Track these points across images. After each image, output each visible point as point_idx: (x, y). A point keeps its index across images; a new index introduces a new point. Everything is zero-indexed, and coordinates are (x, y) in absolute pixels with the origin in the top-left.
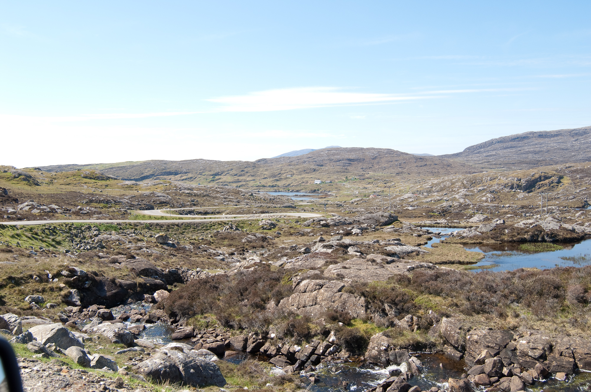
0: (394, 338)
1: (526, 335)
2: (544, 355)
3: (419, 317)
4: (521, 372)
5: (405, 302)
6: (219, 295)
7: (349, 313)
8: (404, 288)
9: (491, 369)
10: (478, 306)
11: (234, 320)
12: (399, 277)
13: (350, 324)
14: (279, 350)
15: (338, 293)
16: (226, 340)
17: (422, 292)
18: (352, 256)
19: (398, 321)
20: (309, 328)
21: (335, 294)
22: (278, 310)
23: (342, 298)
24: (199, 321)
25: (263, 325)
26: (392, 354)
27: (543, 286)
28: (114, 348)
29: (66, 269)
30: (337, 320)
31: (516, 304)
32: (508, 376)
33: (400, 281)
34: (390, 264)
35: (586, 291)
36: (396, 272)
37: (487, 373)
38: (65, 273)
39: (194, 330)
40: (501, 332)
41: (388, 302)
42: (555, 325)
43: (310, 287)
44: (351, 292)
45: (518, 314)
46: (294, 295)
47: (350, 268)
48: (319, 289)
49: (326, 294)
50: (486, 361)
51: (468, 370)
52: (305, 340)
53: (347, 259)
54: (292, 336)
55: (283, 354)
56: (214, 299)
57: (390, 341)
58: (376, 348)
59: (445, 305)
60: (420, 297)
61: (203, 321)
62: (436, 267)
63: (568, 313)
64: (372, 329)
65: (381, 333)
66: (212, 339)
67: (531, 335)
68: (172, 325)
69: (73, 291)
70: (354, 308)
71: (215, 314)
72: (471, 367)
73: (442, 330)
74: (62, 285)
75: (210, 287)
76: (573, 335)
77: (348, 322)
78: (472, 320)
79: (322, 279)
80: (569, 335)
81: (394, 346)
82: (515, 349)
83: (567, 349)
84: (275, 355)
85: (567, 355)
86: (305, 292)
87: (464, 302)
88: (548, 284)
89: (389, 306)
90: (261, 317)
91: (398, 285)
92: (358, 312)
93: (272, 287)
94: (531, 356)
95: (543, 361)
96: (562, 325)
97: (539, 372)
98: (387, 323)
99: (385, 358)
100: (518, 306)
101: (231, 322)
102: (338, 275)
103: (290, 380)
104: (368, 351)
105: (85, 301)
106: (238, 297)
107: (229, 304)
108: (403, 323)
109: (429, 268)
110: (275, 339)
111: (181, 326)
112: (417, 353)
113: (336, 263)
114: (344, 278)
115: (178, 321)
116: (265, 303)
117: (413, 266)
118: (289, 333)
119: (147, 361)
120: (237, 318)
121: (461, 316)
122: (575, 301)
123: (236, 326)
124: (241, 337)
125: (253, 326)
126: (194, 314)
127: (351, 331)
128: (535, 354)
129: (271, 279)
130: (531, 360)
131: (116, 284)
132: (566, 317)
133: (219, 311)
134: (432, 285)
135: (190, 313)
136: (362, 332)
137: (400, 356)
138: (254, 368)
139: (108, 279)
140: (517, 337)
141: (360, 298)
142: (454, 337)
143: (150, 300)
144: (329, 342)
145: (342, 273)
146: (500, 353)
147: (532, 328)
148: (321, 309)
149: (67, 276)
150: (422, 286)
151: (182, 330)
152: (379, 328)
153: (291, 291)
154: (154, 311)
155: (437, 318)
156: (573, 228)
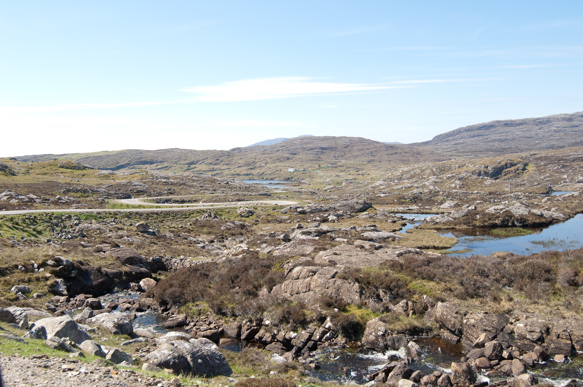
0: (391, 323)
1: (522, 318)
2: (542, 338)
3: (414, 302)
4: (521, 355)
5: (400, 287)
6: (210, 283)
7: (344, 299)
8: (397, 274)
9: (491, 352)
10: (472, 291)
11: (227, 308)
12: (391, 262)
13: (345, 310)
14: (274, 337)
15: (331, 280)
16: (219, 328)
17: (415, 277)
18: (340, 243)
19: (393, 306)
20: (304, 314)
21: (329, 281)
22: (272, 297)
23: (336, 284)
24: (191, 309)
25: (256, 312)
26: (390, 339)
27: (534, 270)
28: (118, 339)
29: (52, 259)
30: (333, 307)
31: (508, 288)
32: (508, 359)
33: (392, 266)
34: (378, 250)
35: (576, 274)
36: (386, 257)
37: (487, 356)
38: (50, 262)
39: (186, 318)
40: (496, 316)
41: (382, 288)
42: (549, 309)
43: (303, 273)
44: (344, 278)
45: (512, 298)
46: (286, 282)
47: (340, 254)
48: (312, 276)
49: (319, 280)
50: (486, 344)
51: (467, 354)
52: (300, 326)
53: (335, 246)
54: (288, 323)
55: (278, 341)
56: (205, 286)
57: (387, 326)
58: (373, 333)
59: (439, 290)
60: (414, 283)
61: (195, 309)
62: (423, 252)
63: (560, 296)
64: (367, 314)
65: (377, 318)
66: (205, 327)
67: (526, 319)
68: (163, 313)
69: (60, 281)
70: (348, 294)
71: (207, 302)
72: (469, 351)
73: (438, 314)
74: (48, 275)
75: (201, 275)
76: (568, 318)
77: (343, 308)
78: (467, 304)
79: (314, 266)
80: (564, 318)
81: (392, 331)
82: (513, 332)
83: (564, 331)
84: (271, 342)
85: (564, 337)
86: (298, 278)
87: (457, 286)
88: (539, 267)
89: (383, 291)
90: (255, 304)
91: (391, 271)
92: (352, 298)
93: (264, 274)
94: (529, 339)
95: (541, 344)
96: (556, 308)
97: (538, 354)
98: (382, 309)
99: (383, 343)
100: (510, 290)
101: (224, 309)
102: (330, 261)
103: (294, 368)
104: (365, 336)
105: (71, 291)
106: (229, 284)
107: (220, 291)
108: (398, 308)
109: (417, 253)
110: (270, 326)
111: (173, 314)
112: (414, 338)
113: (325, 249)
114: (336, 264)
115: (169, 309)
116: (257, 290)
117: (402, 251)
118: (284, 320)
119: (156, 352)
120: (230, 306)
121: (455, 301)
122: (566, 285)
123: (229, 313)
124: (235, 324)
125: (247, 313)
126: (186, 302)
127: (347, 317)
128: (533, 337)
129: (262, 266)
130: (529, 343)
131: (102, 273)
132: (559, 300)
133: (211, 298)
134: (425, 270)
135: (181, 301)
136: (358, 318)
137: (398, 341)
138: (255, 356)
139: (93, 268)
140: (513, 321)
141: (354, 283)
142: (450, 321)
143: (136, 288)
144: (326, 328)
145: (334, 259)
146: (498, 336)
147: (526, 311)
148: (315, 295)
149: (53, 266)
150: (414, 271)
151: (175, 318)
152: (374, 313)
153: (283, 278)
154: (143, 300)
155: (432, 303)
156: (542, 213)
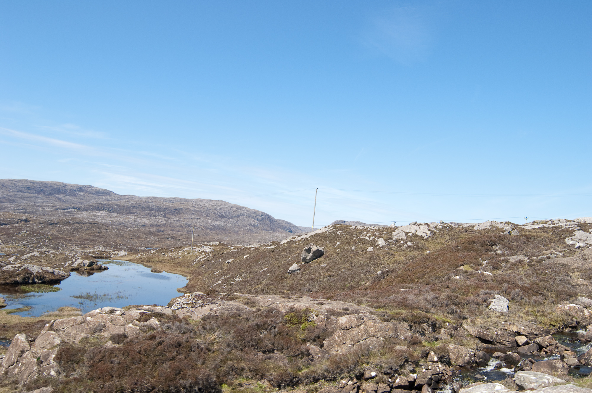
19: (439, 335)
58: (468, 355)
108: (443, 335)
110: (379, 376)
141: (403, 323)
144: (434, 362)
148: (378, 340)
155: (456, 327)
156: (53, 271)
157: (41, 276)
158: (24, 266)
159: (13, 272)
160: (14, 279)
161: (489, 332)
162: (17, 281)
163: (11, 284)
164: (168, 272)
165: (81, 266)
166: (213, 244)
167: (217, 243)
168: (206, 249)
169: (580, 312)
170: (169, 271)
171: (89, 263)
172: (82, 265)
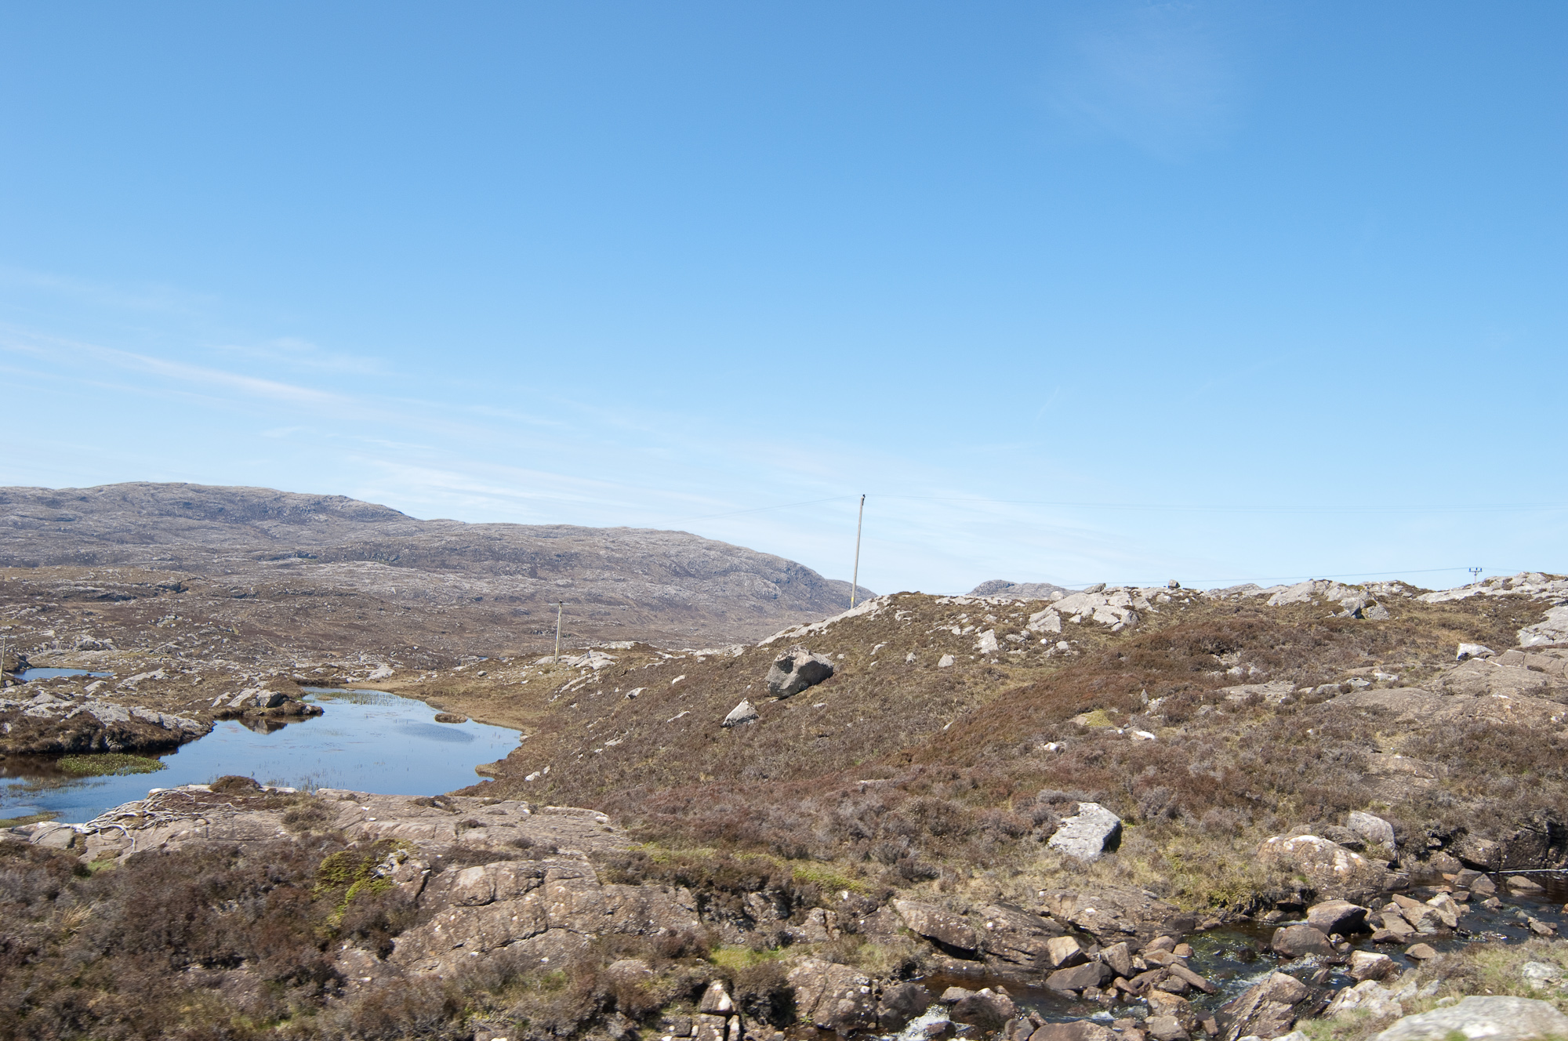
19: (798, 928)
43: (504, 883)
44: (630, 880)
46: (444, 917)
48: (538, 885)
49: (578, 894)
58: (850, 993)
70: (673, 918)
73: (917, 924)
92: (685, 926)
98: (773, 939)
137: (914, 996)
141: (676, 889)
144: (717, 1013)
148: (574, 938)
152: (758, 952)
153: (412, 907)
155: (870, 904)
156: (160, 718)
157: (122, 732)
158: (82, 707)
159: (49, 722)
160: (50, 740)
161: (966, 922)
162: (60, 744)
163: (43, 752)
164: (478, 722)
165: (249, 705)
166: (619, 646)
167: (628, 644)
168: (593, 659)
169: (1322, 860)
170: (482, 719)
171: (272, 698)
172: (253, 703)
